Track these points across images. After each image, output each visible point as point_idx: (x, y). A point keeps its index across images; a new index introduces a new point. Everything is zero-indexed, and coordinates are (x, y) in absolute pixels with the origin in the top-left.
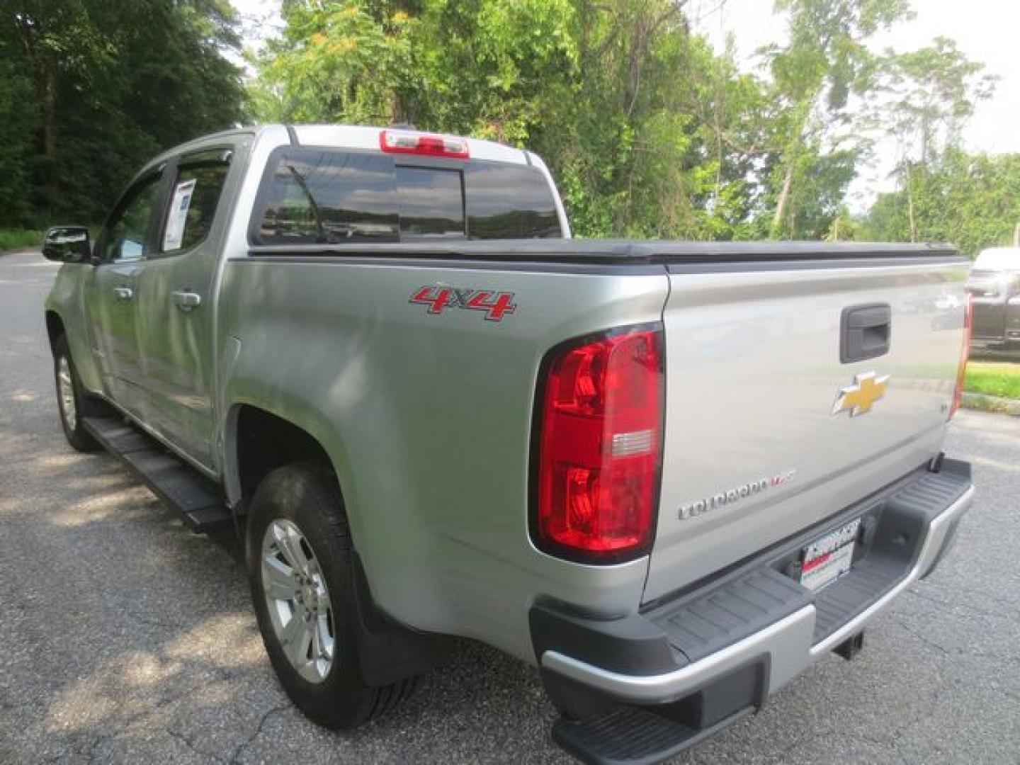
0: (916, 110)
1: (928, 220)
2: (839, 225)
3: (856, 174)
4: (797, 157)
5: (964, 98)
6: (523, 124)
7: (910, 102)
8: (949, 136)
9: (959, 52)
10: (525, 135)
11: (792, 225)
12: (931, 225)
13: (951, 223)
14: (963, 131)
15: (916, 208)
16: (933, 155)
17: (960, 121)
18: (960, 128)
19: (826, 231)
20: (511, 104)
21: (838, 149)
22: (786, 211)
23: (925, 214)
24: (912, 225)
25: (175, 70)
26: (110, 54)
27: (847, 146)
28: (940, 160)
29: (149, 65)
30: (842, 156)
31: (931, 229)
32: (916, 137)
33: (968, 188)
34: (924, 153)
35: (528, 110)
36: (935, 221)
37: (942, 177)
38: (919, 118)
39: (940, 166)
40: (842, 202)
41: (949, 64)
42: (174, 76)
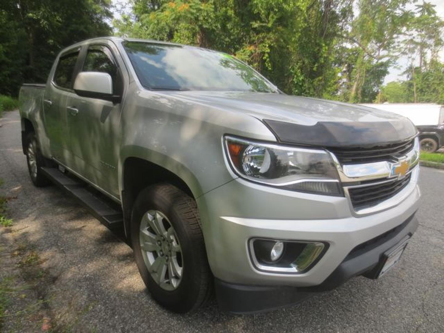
0: (417, 44)
1: (423, 93)
2: (381, 96)
3: (388, 73)
4: (362, 65)
5: (439, 38)
6: (267, 46)
7: (414, 40)
8: (432, 55)
9: (437, 17)
10: (269, 51)
11: (359, 96)
12: (424, 95)
13: (434, 94)
14: (439, 52)
15: (417, 88)
16: (425, 63)
17: (438, 48)
18: (437, 52)
19: (375, 98)
20: (260, 36)
21: (380, 61)
22: (357, 90)
23: (422, 91)
24: (415, 95)
25: (86, 28)
26: (57, 21)
27: (384, 60)
28: (428, 66)
29: (74, 26)
30: (382, 64)
31: (424, 97)
32: (416, 56)
33: (441, 78)
34: (421, 63)
35: (269, 39)
36: (426, 94)
37: (430, 73)
38: (419, 47)
39: (429, 69)
40: (382, 86)
41: (433, 22)
42: (85, 30)
